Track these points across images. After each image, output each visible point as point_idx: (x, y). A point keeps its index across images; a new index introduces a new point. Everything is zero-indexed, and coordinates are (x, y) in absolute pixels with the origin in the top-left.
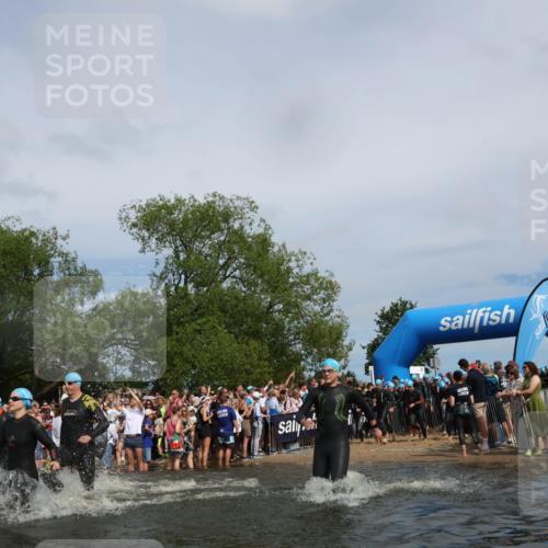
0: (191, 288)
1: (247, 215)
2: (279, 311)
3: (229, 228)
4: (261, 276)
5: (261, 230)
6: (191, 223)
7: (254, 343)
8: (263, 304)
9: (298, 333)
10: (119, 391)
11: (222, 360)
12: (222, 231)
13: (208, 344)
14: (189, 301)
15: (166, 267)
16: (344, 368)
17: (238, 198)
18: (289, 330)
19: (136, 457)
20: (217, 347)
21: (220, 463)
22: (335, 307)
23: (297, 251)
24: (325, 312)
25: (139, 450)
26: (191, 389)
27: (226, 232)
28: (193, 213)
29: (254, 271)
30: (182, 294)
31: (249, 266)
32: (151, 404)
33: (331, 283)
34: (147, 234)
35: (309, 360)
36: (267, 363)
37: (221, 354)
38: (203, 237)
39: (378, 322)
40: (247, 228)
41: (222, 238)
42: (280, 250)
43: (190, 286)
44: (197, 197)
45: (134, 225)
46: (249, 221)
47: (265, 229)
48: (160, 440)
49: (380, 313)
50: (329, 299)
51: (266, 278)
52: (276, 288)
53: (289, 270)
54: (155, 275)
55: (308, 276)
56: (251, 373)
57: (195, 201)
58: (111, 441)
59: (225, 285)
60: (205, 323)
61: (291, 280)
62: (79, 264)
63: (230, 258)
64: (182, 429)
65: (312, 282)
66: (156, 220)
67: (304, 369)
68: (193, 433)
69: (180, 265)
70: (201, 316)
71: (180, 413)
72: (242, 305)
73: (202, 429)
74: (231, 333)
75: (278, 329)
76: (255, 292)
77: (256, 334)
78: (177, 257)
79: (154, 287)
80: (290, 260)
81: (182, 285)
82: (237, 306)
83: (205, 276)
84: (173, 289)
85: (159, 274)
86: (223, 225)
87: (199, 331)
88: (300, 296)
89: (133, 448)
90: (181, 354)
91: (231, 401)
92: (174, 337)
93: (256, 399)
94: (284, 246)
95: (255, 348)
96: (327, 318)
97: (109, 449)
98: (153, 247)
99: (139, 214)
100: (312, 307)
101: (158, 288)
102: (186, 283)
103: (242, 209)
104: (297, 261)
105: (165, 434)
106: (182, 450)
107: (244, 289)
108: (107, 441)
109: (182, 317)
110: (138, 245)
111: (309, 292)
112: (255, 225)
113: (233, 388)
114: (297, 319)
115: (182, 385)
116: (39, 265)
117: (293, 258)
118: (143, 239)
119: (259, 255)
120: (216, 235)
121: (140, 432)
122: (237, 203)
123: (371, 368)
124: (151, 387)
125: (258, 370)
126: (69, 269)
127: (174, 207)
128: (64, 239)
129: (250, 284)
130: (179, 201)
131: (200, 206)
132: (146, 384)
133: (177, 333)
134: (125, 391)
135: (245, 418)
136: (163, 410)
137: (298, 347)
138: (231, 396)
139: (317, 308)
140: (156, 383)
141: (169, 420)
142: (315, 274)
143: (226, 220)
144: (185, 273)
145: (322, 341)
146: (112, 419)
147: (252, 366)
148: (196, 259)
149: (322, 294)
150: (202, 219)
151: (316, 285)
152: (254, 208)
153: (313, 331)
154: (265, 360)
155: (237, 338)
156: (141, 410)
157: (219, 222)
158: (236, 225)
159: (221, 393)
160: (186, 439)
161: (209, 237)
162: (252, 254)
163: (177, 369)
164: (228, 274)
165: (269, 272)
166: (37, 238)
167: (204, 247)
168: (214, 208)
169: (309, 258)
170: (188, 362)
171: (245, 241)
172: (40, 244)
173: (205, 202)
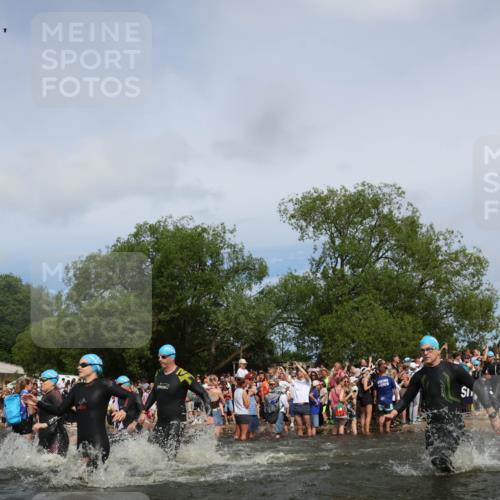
0: (347, 269)
1: (395, 201)
2: (431, 287)
3: (379, 214)
4: (412, 255)
5: (409, 214)
6: (344, 211)
7: (408, 318)
8: (415, 281)
9: (450, 307)
10: (287, 365)
11: (379, 334)
12: (372, 216)
13: (366, 319)
14: (346, 282)
15: (323, 252)
16: (496, 338)
17: (386, 186)
18: (441, 304)
19: (304, 423)
20: (374, 322)
21: (381, 429)
22: (484, 281)
23: (444, 231)
24: (475, 286)
25: (307, 417)
26: (351, 361)
27: (376, 217)
28: (345, 202)
29: (405, 251)
30: (340, 275)
31: (399, 247)
32: (316, 375)
33: (479, 258)
34: (304, 224)
37: (378, 328)
38: (355, 223)
40: (396, 213)
41: (373, 223)
42: (428, 231)
43: (346, 268)
44: (347, 187)
45: (293, 216)
46: (397, 206)
47: (413, 212)
48: (324, 408)
50: (478, 273)
51: (417, 257)
52: (427, 265)
53: (438, 249)
54: (313, 260)
55: (456, 253)
56: (407, 345)
57: (346, 191)
58: (282, 410)
59: (379, 265)
60: (362, 301)
61: (440, 258)
62: (246, 254)
63: (381, 241)
64: (344, 397)
65: (461, 258)
66: (311, 211)
67: (456, 340)
68: (355, 401)
69: (335, 250)
70: (358, 294)
71: (343, 383)
72: (395, 283)
73: (364, 398)
74: (386, 309)
75: (431, 304)
76: (406, 270)
77: (409, 309)
78: (333, 242)
79: (314, 270)
80: (438, 239)
81: (339, 267)
82: (390, 284)
83: (359, 258)
84: (331, 271)
85: (317, 258)
86: (373, 211)
87: (357, 309)
88: (451, 273)
89: (302, 415)
90: (341, 329)
91: (390, 371)
92: (334, 314)
94: (431, 226)
95: (409, 323)
96: (477, 292)
97: (281, 416)
98: (311, 235)
99: (297, 206)
100: (462, 282)
101: (317, 271)
102: (342, 265)
103: (390, 195)
104: (446, 239)
105: (329, 402)
106: (345, 416)
107: (397, 268)
108: (279, 410)
109: (341, 296)
110: (298, 234)
111: (457, 268)
112: (403, 210)
113: (390, 360)
114: (448, 293)
115: (343, 358)
116: (211, 256)
117: (441, 237)
118: (301, 229)
119: (409, 237)
120: (367, 220)
121: (307, 401)
122: (386, 190)
124: (314, 360)
125: (413, 343)
126: (237, 258)
127: (328, 198)
128: (232, 232)
129: (402, 264)
130: (332, 192)
131: (351, 195)
132: (310, 358)
133: (337, 311)
134: (292, 364)
135: (403, 387)
136: (327, 381)
137: (451, 320)
138: (390, 367)
139: (467, 283)
140: (319, 356)
141: (333, 390)
142: (463, 251)
143: (376, 207)
144: (341, 256)
145: (473, 314)
146: (284, 390)
147: (407, 338)
148: (350, 243)
149: (471, 270)
150: (354, 207)
151: (465, 261)
152: (401, 193)
153: (464, 304)
155: (392, 313)
156: (308, 381)
157: (369, 208)
158: (386, 210)
159: (379, 365)
160: (349, 406)
161: (361, 223)
162: (402, 236)
163: (338, 343)
164: (380, 255)
165: (418, 251)
166: (208, 233)
167: (357, 232)
168: (364, 196)
169: (456, 236)
170: (348, 336)
171: (395, 225)
172: (211, 238)
173: (355, 191)
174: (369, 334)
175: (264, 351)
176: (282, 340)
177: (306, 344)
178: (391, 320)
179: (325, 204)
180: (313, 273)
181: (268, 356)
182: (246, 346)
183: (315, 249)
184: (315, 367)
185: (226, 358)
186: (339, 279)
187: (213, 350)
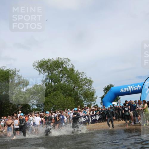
1: (68, 63)
2: (77, 89)
4: (72, 79)
5: (71, 67)
6: (52, 66)
7: (70, 98)
8: (72, 87)
9: (82, 95)
11: (61, 103)
12: (61, 68)
13: (57, 98)
14: (52, 87)
15: (46, 78)
16: (95, 103)
17: (65, 59)
18: (80, 94)
20: (60, 99)
22: (92, 87)
23: (81, 72)
24: (89, 88)
26: (53, 111)
27: (62, 68)
28: (53, 63)
29: (70, 78)
31: (68, 77)
33: (90, 80)
34: (40, 69)
35: (85, 102)
36: (73, 103)
37: (61, 101)
39: (104, 91)
40: (67, 66)
41: (61, 70)
43: (52, 83)
45: (37, 67)
46: (68, 65)
47: (73, 67)
49: (104, 88)
50: (90, 85)
51: (73, 80)
52: (76, 82)
53: (79, 77)
54: (43, 80)
55: (84, 79)
56: (69, 106)
57: (53, 60)
60: (57, 93)
61: (80, 80)
63: (63, 75)
65: (86, 80)
66: (43, 66)
67: (84, 104)
69: (49, 77)
70: (56, 91)
72: (67, 87)
74: (64, 95)
75: (77, 94)
76: (70, 84)
77: (70, 95)
78: (49, 75)
80: (79, 75)
81: (50, 82)
82: (65, 88)
83: (56, 80)
84: (48, 84)
85: (44, 80)
86: (61, 66)
87: (55, 95)
88: (82, 84)
90: (50, 101)
92: (48, 97)
93: (70, 113)
94: (78, 71)
95: (70, 99)
96: (90, 90)
98: (42, 73)
99: (38, 64)
100: (86, 87)
101: (44, 84)
102: (51, 82)
103: (66, 61)
104: (81, 75)
107: (67, 83)
109: (51, 91)
110: (38, 72)
111: (85, 83)
112: (70, 66)
114: (82, 91)
115: (51, 110)
117: (80, 74)
118: (40, 71)
119: (71, 74)
120: (59, 69)
122: (65, 60)
123: (102, 103)
124: (42, 111)
125: (71, 105)
127: (48, 62)
128: (18, 72)
130: (49, 60)
132: (41, 110)
133: (49, 96)
137: (82, 98)
139: (87, 87)
140: (43, 109)
142: (86, 78)
143: (62, 65)
144: (51, 79)
145: (88, 96)
147: (69, 104)
148: (54, 75)
149: (88, 84)
150: (55, 64)
151: (87, 81)
152: (69, 61)
153: (86, 94)
154: (73, 102)
155: (65, 96)
157: (60, 65)
158: (65, 66)
161: (57, 69)
162: (69, 74)
163: (49, 105)
164: (63, 79)
165: (74, 78)
166: (11, 72)
167: (56, 72)
168: (59, 61)
169: (85, 74)
170: (52, 104)
171: (67, 70)
172: (11, 73)
173: (56, 60)
174: (58, 103)
175: (27, 108)
176: (32, 105)
177: (40, 106)
178: (65, 98)
179: (47, 63)
180: (43, 84)
181: (28, 110)
182: (21, 107)
183: (43, 77)
184: (42, 113)
185: (15, 110)
186: (50, 86)
187: (11, 108)
